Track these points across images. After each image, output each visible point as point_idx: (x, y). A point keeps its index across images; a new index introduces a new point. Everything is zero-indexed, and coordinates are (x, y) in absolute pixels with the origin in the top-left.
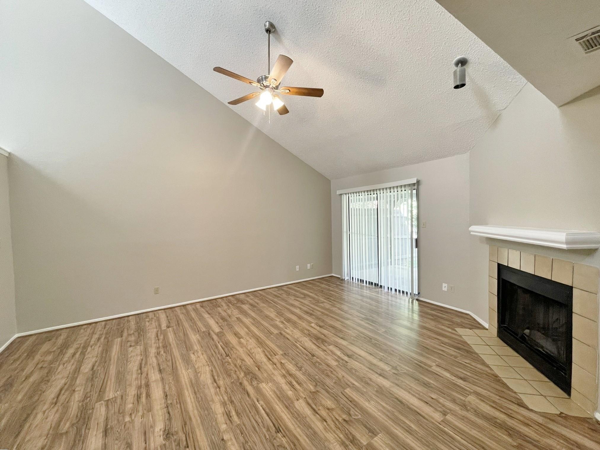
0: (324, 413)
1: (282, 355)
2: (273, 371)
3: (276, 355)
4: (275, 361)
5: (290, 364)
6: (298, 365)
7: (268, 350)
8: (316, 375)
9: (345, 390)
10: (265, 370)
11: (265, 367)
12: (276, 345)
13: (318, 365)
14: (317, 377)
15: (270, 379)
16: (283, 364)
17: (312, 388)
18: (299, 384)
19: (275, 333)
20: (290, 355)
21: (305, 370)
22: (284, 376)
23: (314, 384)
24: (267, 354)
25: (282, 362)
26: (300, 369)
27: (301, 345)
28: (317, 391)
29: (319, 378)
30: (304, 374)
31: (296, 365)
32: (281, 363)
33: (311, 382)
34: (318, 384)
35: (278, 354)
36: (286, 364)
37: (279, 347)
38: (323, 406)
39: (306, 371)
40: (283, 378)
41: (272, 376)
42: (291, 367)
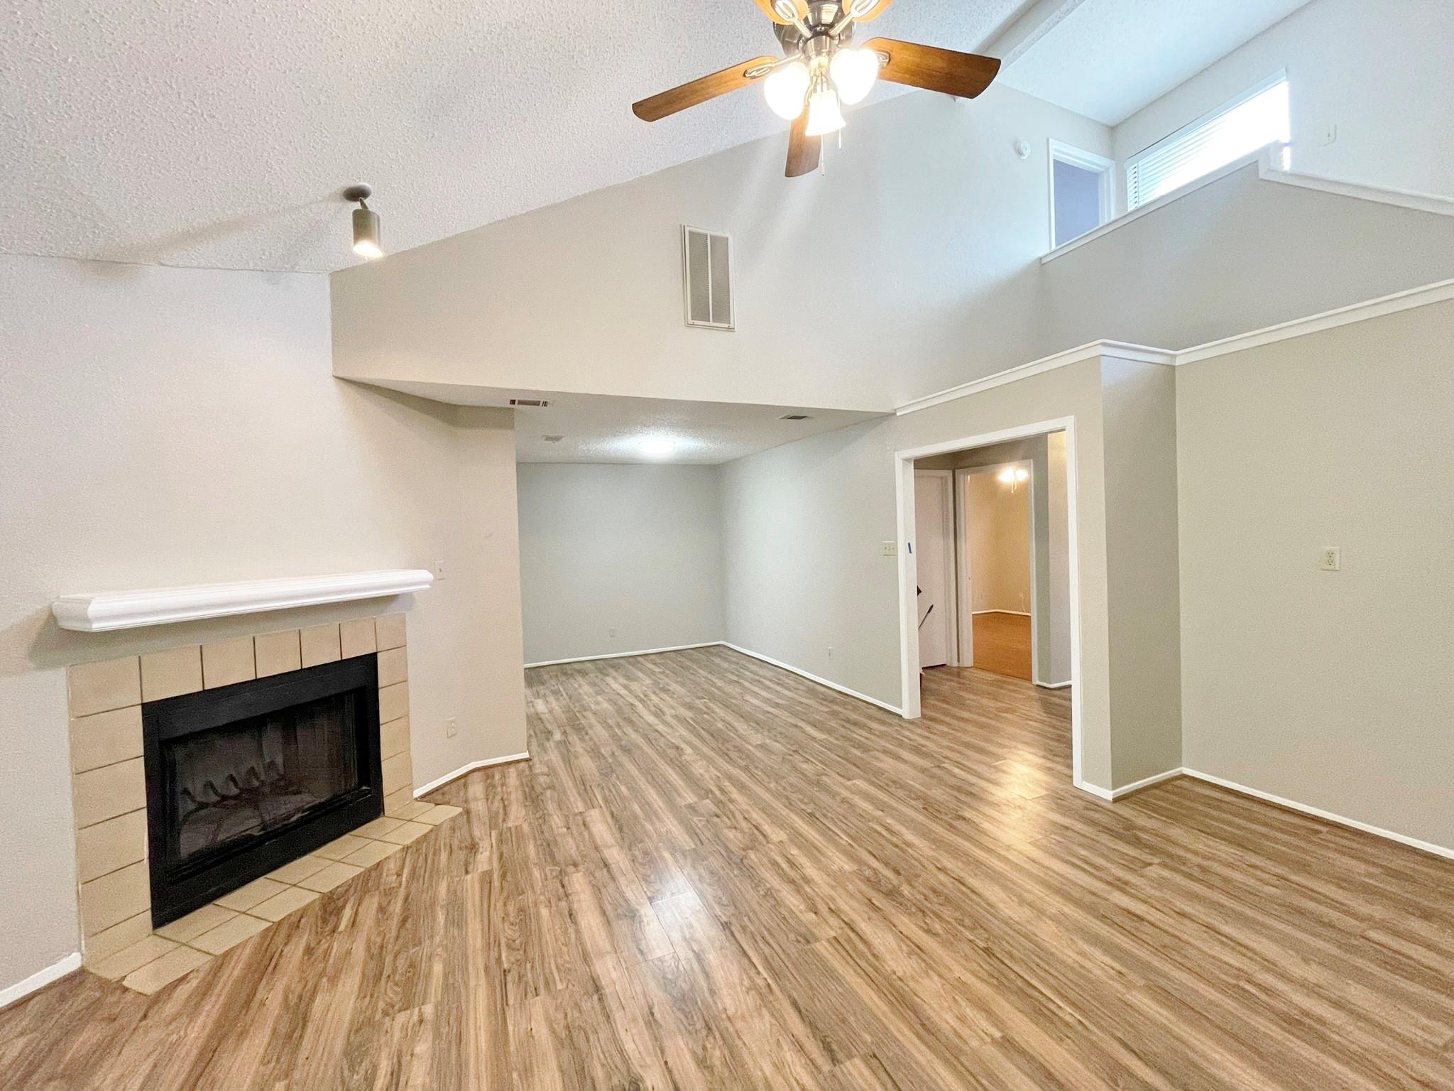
0: (744, 825)
1: (817, 940)
2: (832, 893)
3: (835, 938)
4: (833, 921)
5: (792, 907)
6: (773, 902)
7: (863, 964)
8: (735, 876)
9: (693, 847)
10: (852, 896)
11: (855, 905)
12: (841, 985)
13: (724, 899)
14: (736, 872)
15: (838, 879)
16: (811, 911)
17: (752, 855)
18: (775, 864)
19: (857, 1061)
20: (792, 936)
21: (759, 889)
22: (807, 881)
23: (745, 861)
24: (861, 946)
25: (814, 915)
26: (769, 893)
27: (752, 973)
28: (744, 850)
29: (732, 871)
30: (761, 881)
31: (778, 903)
32: (816, 913)
33: (752, 864)
34: (738, 861)
35: (828, 941)
36: (802, 907)
37: (831, 974)
38: (742, 832)
39: (757, 886)
40: (809, 878)
41: (834, 883)
42: (792, 900)
